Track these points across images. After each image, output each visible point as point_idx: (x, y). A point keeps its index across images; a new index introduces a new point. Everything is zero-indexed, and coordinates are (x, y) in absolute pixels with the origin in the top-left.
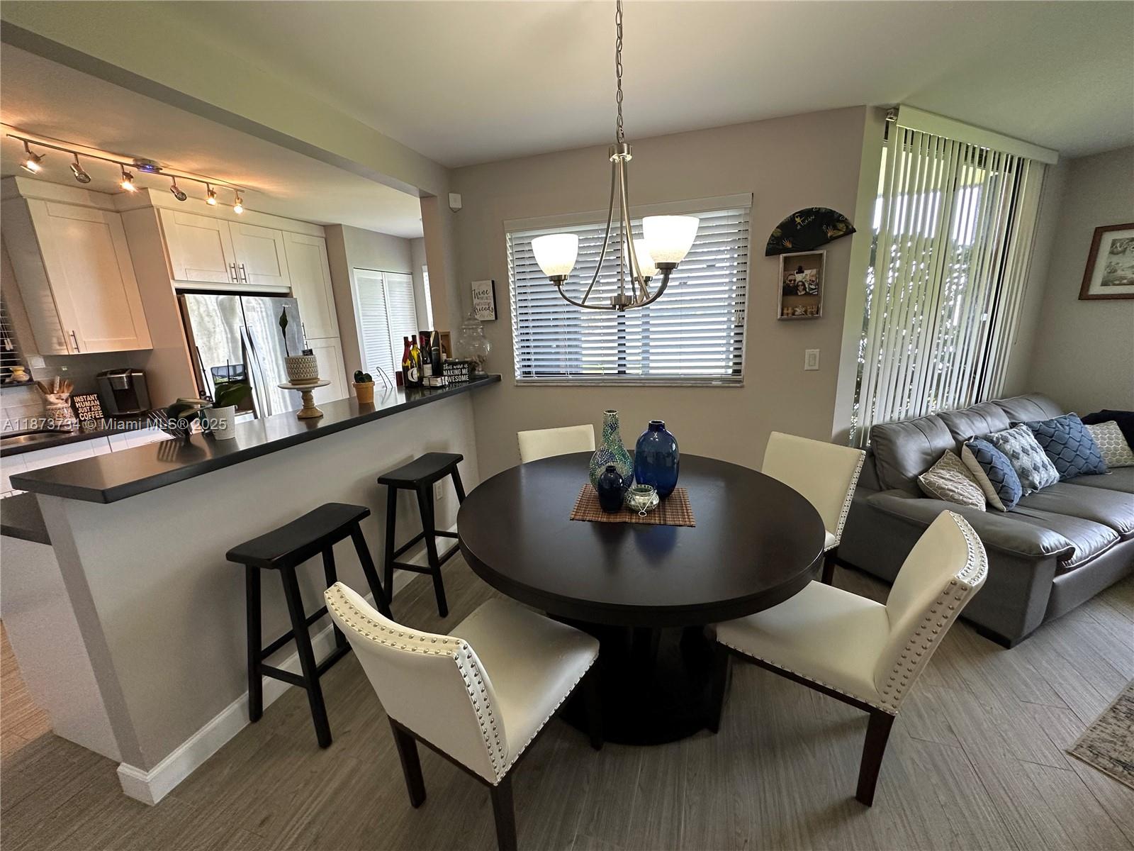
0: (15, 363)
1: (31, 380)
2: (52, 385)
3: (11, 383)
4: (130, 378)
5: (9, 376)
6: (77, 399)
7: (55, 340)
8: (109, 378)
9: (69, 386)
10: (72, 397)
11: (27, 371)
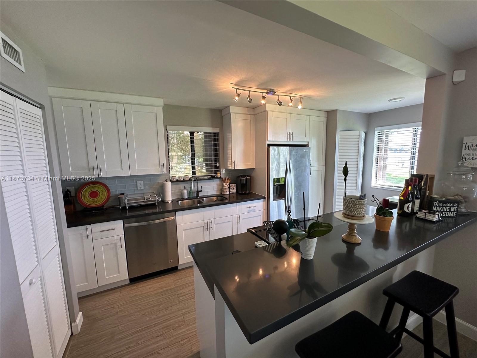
0: (218, 171)
1: (221, 177)
2: (225, 179)
3: (216, 177)
4: (246, 179)
5: (216, 175)
6: (231, 185)
7: (229, 163)
8: (240, 179)
9: (230, 180)
10: (229, 184)
11: (220, 174)
